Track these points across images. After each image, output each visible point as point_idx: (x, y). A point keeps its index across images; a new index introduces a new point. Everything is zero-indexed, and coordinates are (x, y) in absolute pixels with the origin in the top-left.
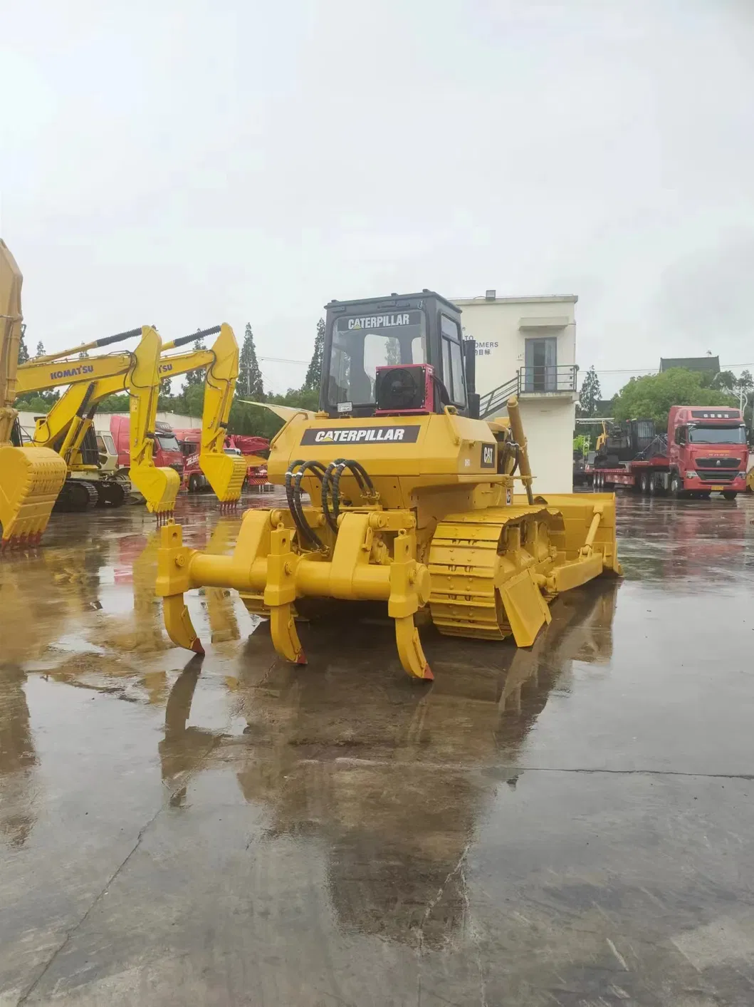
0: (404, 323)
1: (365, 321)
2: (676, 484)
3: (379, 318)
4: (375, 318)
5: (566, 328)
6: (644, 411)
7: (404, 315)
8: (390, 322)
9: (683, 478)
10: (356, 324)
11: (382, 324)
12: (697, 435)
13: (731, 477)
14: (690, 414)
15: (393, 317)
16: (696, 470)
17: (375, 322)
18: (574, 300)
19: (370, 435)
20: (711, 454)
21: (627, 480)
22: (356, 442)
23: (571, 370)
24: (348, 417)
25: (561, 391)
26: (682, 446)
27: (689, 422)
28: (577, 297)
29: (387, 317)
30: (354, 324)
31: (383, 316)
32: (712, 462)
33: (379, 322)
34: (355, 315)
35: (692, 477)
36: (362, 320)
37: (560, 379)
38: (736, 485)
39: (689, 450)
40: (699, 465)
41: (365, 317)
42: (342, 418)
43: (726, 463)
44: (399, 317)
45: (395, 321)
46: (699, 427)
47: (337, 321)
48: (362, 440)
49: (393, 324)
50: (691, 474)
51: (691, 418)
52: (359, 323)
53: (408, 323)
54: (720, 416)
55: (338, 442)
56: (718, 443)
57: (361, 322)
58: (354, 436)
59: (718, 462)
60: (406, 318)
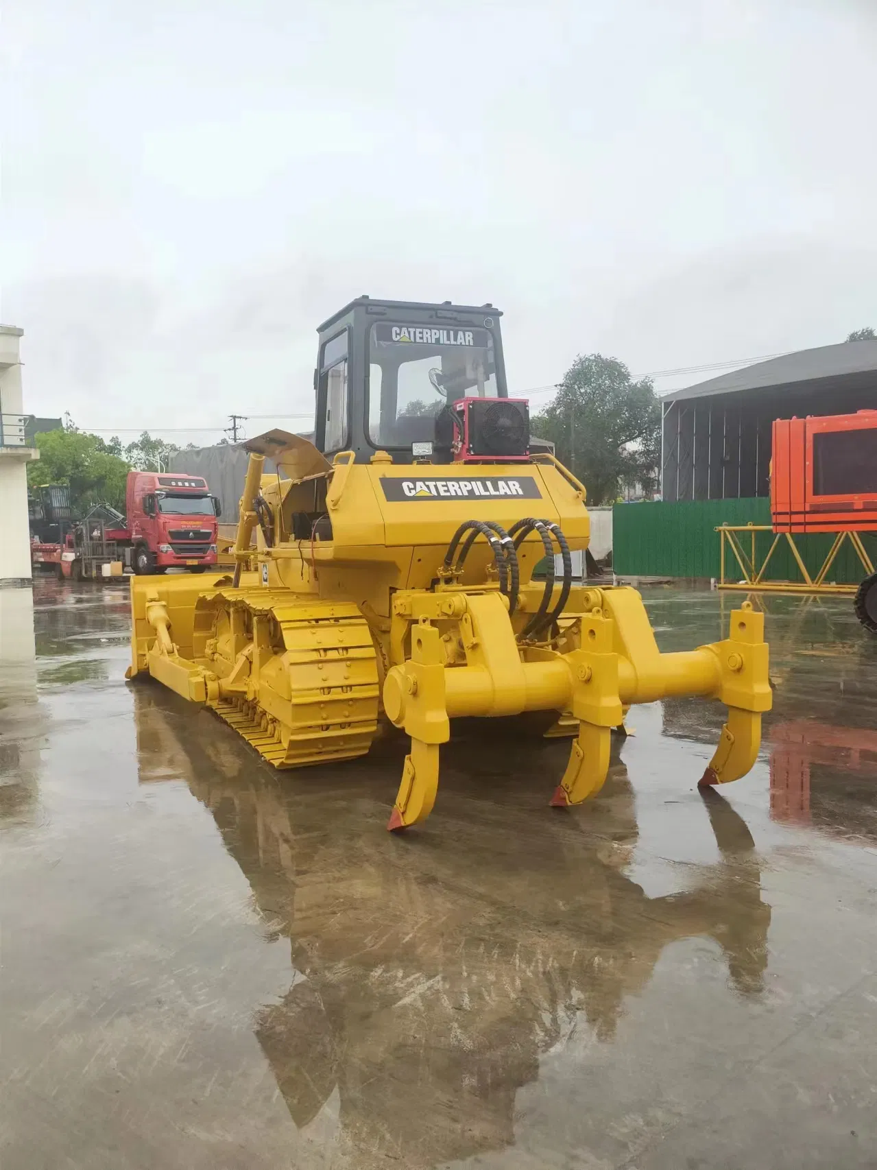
0: (467, 344)
1: (415, 332)
2: (145, 559)
3: (433, 331)
4: (429, 331)
5: (11, 369)
6: (38, 476)
7: (467, 333)
8: (449, 339)
9: (155, 553)
10: (402, 332)
11: (438, 340)
12: (167, 504)
13: (204, 550)
14: (157, 481)
15: (452, 333)
16: (170, 544)
17: (430, 335)
18: (18, 333)
19: (478, 488)
20: (185, 526)
21: (43, 557)
22: (462, 498)
23: (20, 420)
24: (428, 463)
25: (7, 446)
26: (152, 517)
27: (157, 490)
28: (21, 330)
29: (445, 332)
30: (400, 334)
31: (439, 330)
32: (184, 535)
33: (434, 337)
34: (401, 323)
35: (167, 551)
36: (412, 330)
37: (6, 430)
38: (208, 558)
39: (161, 521)
40: (173, 538)
41: (415, 328)
42: (419, 463)
43: (198, 535)
44: (460, 334)
45: (456, 339)
46: (168, 496)
47: (374, 326)
48: (471, 495)
49: (453, 342)
50: (165, 547)
51: (158, 486)
52: (407, 334)
53: (471, 344)
54: (187, 484)
55: (439, 497)
56: (190, 514)
57: (409, 333)
58: (453, 488)
59: (191, 534)
60: (469, 337)
